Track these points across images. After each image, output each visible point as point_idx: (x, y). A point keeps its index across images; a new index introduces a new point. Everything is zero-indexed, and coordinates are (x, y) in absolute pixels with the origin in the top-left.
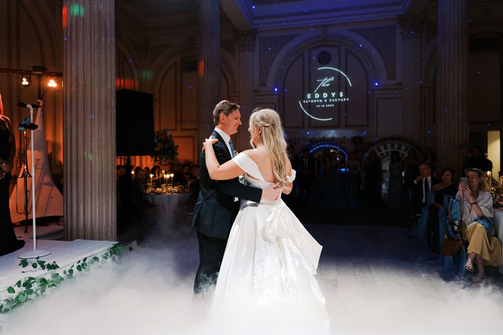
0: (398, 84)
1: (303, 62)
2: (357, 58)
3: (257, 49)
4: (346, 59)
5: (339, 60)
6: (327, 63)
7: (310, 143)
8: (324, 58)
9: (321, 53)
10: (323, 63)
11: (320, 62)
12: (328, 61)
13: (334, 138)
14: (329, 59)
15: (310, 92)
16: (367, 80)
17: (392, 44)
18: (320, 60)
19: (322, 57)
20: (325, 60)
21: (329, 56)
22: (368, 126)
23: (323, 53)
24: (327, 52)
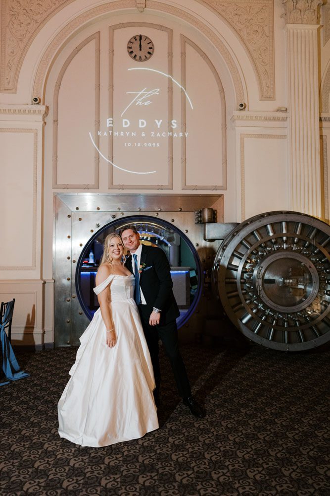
0: (279, 110)
1: (98, 51)
2: (204, 56)
4: (183, 54)
5: (170, 55)
6: (147, 58)
7: (113, 220)
8: (141, 50)
9: (135, 38)
10: (138, 57)
11: (133, 55)
12: (148, 55)
13: (160, 211)
14: (150, 51)
15: (111, 115)
16: (224, 99)
17: (268, 34)
18: (132, 52)
19: (136, 45)
20: (143, 54)
21: (150, 45)
22: (226, 189)
23: (138, 38)
24: (147, 38)
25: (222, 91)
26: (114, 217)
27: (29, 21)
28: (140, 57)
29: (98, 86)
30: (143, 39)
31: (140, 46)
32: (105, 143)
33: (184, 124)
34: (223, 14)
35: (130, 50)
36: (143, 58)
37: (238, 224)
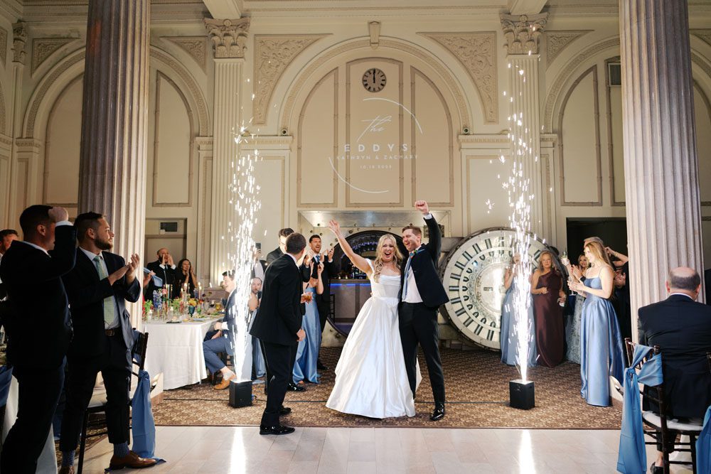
0: (501, 133)
1: (336, 84)
2: (432, 84)
3: (249, 53)
4: (413, 84)
5: (401, 84)
6: (380, 89)
8: (374, 82)
9: (369, 72)
10: (372, 89)
11: (368, 87)
12: (381, 87)
13: (392, 226)
14: (383, 83)
15: (348, 141)
16: (450, 123)
17: (491, 64)
18: (366, 85)
19: (370, 79)
20: (376, 86)
21: (383, 78)
22: (453, 206)
23: (372, 72)
24: (380, 71)
25: (449, 115)
26: (350, 232)
27: (278, 63)
28: (374, 89)
29: (336, 115)
30: (377, 72)
31: (374, 79)
32: (342, 166)
33: (413, 147)
34: (450, 47)
35: (365, 83)
36: (377, 89)
37: (463, 238)
